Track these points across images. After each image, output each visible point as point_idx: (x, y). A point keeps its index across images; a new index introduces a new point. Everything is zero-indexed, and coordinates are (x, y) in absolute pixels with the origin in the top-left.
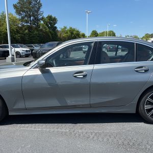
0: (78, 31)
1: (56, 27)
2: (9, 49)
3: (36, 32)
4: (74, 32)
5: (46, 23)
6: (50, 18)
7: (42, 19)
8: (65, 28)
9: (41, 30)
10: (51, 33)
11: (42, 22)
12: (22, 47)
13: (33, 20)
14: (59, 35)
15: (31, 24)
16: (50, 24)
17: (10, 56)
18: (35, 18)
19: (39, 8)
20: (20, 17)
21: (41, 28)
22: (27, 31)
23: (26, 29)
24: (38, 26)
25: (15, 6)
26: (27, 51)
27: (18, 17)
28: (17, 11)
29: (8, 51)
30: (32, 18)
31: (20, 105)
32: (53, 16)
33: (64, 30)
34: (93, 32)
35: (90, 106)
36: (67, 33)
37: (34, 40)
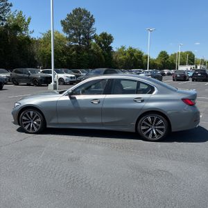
0: (140, 52)
1: (111, 48)
2: (52, 75)
3: (85, 54)
4: (135, 54)
5: (99, 42)
6: (104, 35)
7: (95, 37)
8: (123, 48)
9: (92, 51)
10: (104, 54)
11: (94, 41)
12: (67, 72)
13: (83, 38)
14: (114, 58)
15: (80, 43)
16: (104, 43)
17: (52, 83)
18: (86, 37)
19: (91, 25)
20: (68, 36)
21: (92, 48)
22: (74, 52)
23: (73, 50)
24: (89, 46)
25: (63, 23)
26: (71, 78)
27: (66, 35)
28: (64, 28)
29: (51, 77)
30: (82, 36)
31: (54, 121)
32: (108, 34)
33: (121, 51)
34: (162, 53)
35: (102, 124)
36: (125, 54)
37: (82, 64)
